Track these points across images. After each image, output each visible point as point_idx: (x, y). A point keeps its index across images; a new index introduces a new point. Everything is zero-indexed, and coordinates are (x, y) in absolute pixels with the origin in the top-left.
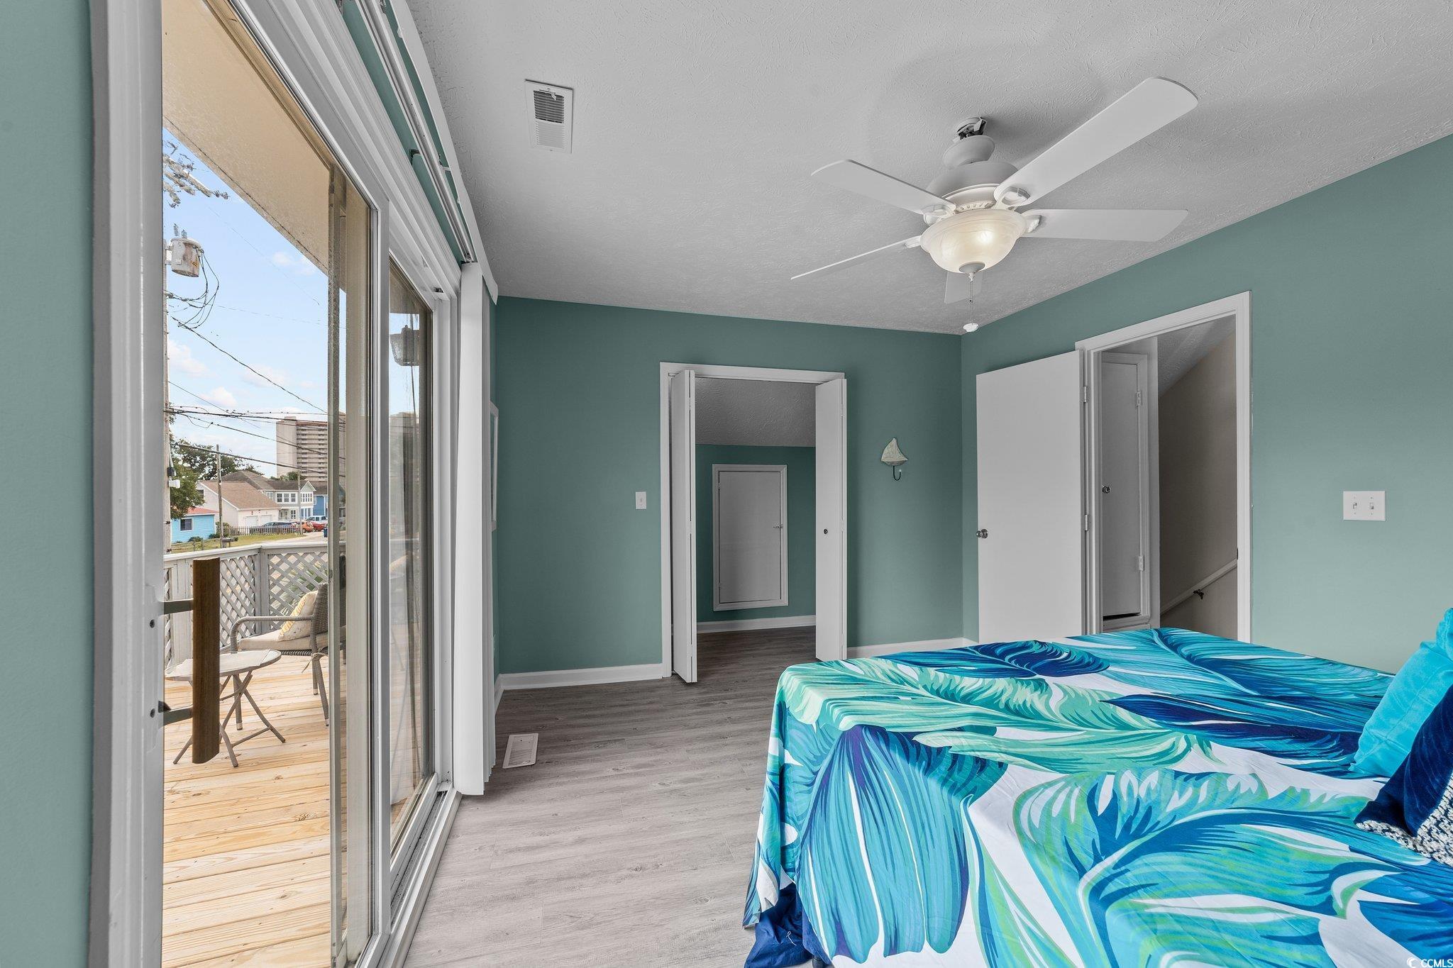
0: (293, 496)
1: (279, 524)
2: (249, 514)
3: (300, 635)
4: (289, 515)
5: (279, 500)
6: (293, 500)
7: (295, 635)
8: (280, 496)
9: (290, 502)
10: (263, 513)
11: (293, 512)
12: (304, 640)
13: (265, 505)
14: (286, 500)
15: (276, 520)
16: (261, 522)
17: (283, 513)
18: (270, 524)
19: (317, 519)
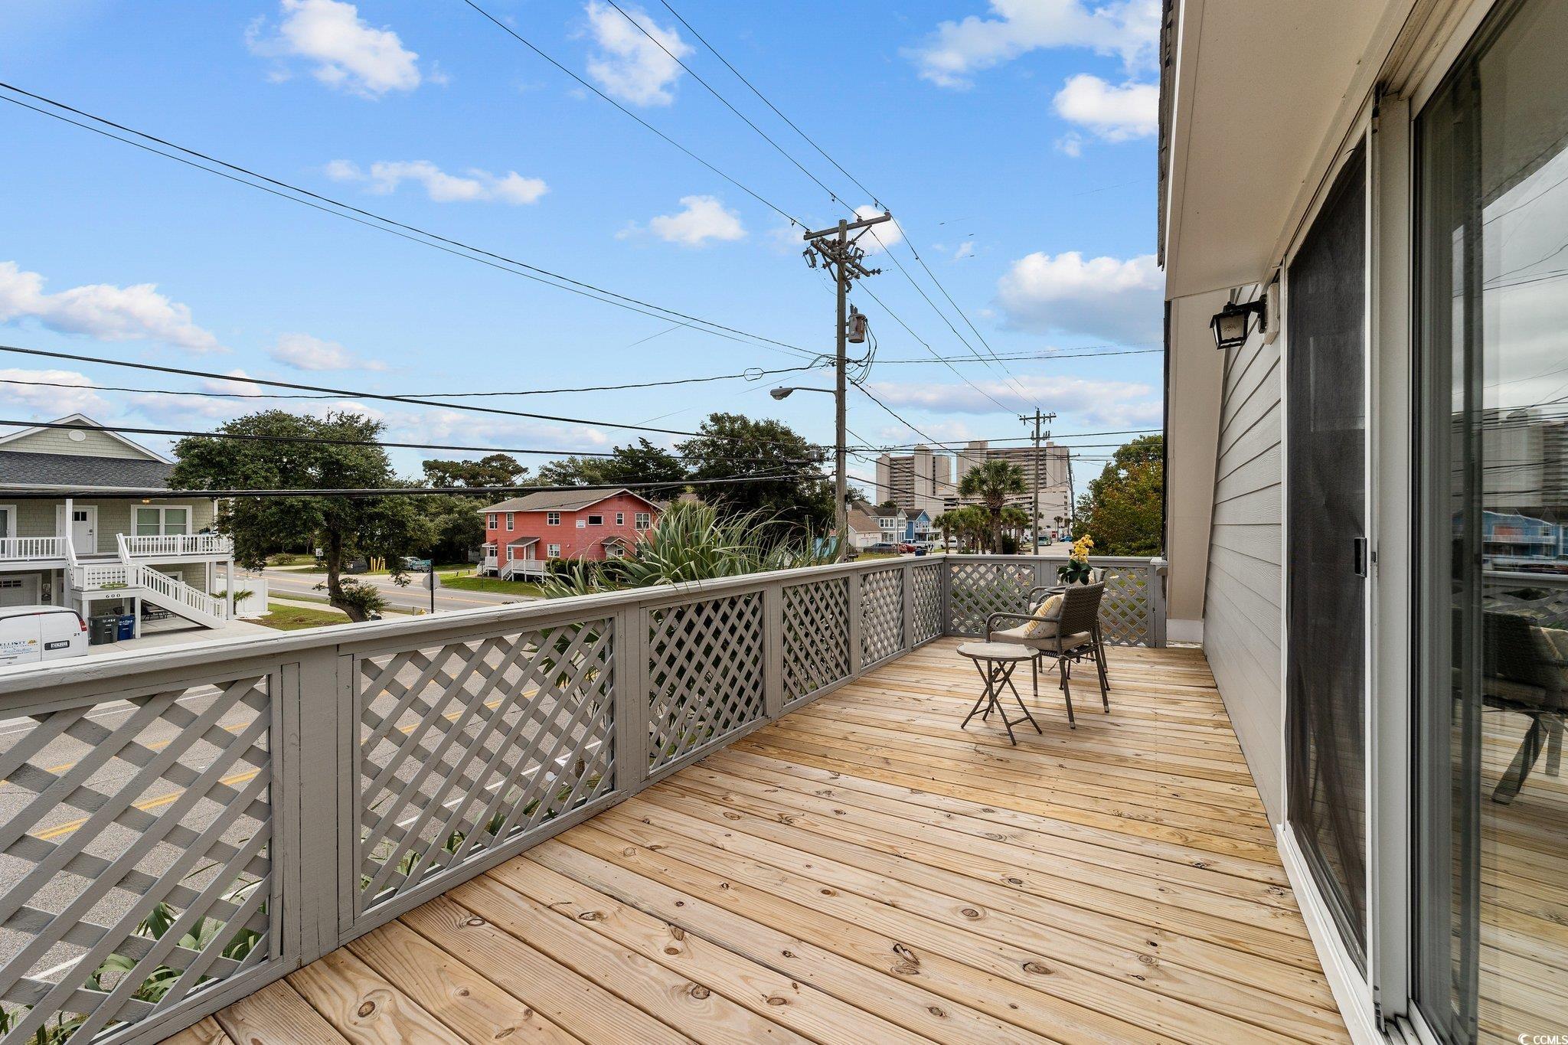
0: (891, 521)
1: (883, 545)
2: (862, 536)
3: (1043, 636)
4: (888, 538)
5: (882, 525)
6: (892, 525)
7: (1039, 635)
8: (882, 521)
9: (889, 527)
10: (872, 535)
11: (891, 535)
12: (1047, 641)
13: (873, 529)
14: (887, 525)
15: (880, 541)
16: (871, 544)
17: (884, 536)
18: (876, 545)
19: (910, 542)
